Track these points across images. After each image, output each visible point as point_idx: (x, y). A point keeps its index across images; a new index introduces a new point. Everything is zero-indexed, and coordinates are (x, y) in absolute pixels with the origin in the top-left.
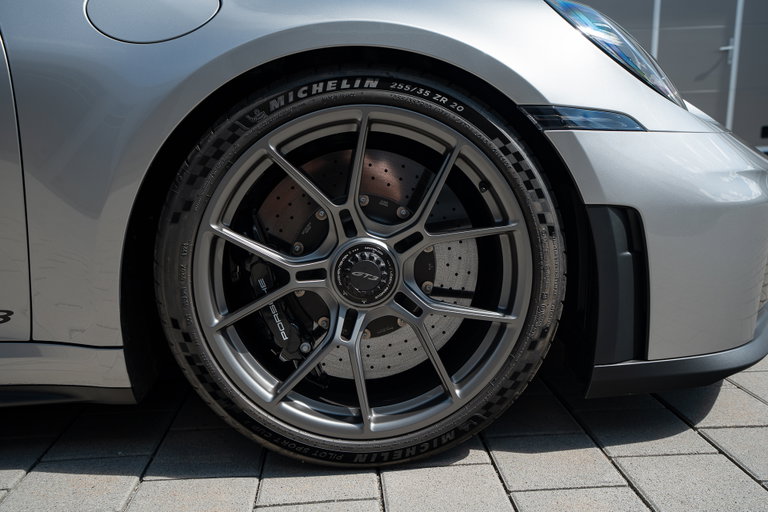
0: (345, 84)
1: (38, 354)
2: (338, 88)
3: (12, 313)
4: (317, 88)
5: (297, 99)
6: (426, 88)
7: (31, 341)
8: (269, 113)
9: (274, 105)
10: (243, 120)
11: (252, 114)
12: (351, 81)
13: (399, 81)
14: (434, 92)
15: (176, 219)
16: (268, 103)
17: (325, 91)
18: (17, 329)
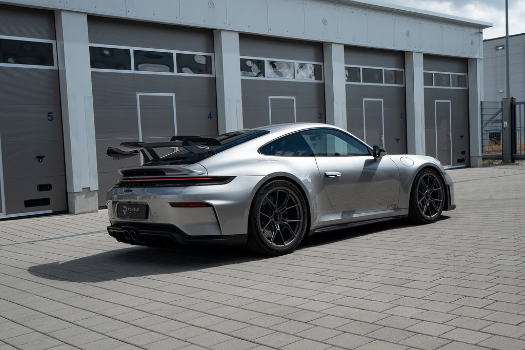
1: (400, 210)
18: (396, 207)
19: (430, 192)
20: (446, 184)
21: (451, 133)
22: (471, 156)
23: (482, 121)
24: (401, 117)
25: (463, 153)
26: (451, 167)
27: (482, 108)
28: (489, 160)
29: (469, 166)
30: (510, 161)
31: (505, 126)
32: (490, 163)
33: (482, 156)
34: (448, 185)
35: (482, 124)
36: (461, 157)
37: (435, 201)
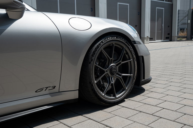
0: (112, 38)
1: (62, 94)
2: (111, 38)
3: (56, 86)
4: (109, 38)
5: (106, 40)
6: (122, 38)
7: (59, 92)
8: (103, 43)
9: (103, 41)
10: (99, 44)
11: (100, 43)
12: (113, 37)
13: (118, 37)
14: (122, 39)
15: (90, 63)
16: (102, 41)
17: (110, 39)
18: (56, 90)
19: (117, 65)
20: (139, 55)
21: (163, 24)
22: (172, 36)
23: (178, 19)
24: (139, 14)
25: (169, 34)
26: (162, 41)
27: (179, 13)
28: (180, 39)
29: (171, 41)
30: (190, 39)
31: (189, 22)
32: (181, 40)
33: (177, 36)
34: (143, 57)
35: (178, 21)
36: (168, 36)
37: (124, 76)
